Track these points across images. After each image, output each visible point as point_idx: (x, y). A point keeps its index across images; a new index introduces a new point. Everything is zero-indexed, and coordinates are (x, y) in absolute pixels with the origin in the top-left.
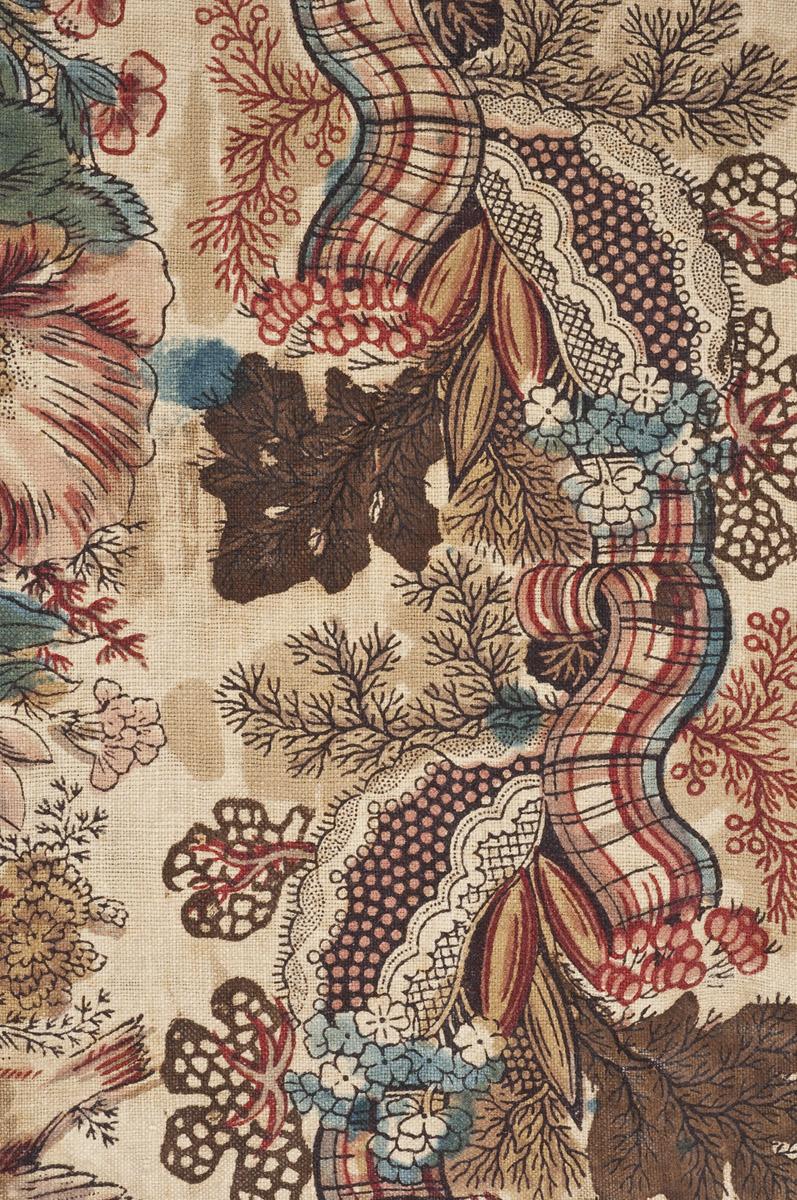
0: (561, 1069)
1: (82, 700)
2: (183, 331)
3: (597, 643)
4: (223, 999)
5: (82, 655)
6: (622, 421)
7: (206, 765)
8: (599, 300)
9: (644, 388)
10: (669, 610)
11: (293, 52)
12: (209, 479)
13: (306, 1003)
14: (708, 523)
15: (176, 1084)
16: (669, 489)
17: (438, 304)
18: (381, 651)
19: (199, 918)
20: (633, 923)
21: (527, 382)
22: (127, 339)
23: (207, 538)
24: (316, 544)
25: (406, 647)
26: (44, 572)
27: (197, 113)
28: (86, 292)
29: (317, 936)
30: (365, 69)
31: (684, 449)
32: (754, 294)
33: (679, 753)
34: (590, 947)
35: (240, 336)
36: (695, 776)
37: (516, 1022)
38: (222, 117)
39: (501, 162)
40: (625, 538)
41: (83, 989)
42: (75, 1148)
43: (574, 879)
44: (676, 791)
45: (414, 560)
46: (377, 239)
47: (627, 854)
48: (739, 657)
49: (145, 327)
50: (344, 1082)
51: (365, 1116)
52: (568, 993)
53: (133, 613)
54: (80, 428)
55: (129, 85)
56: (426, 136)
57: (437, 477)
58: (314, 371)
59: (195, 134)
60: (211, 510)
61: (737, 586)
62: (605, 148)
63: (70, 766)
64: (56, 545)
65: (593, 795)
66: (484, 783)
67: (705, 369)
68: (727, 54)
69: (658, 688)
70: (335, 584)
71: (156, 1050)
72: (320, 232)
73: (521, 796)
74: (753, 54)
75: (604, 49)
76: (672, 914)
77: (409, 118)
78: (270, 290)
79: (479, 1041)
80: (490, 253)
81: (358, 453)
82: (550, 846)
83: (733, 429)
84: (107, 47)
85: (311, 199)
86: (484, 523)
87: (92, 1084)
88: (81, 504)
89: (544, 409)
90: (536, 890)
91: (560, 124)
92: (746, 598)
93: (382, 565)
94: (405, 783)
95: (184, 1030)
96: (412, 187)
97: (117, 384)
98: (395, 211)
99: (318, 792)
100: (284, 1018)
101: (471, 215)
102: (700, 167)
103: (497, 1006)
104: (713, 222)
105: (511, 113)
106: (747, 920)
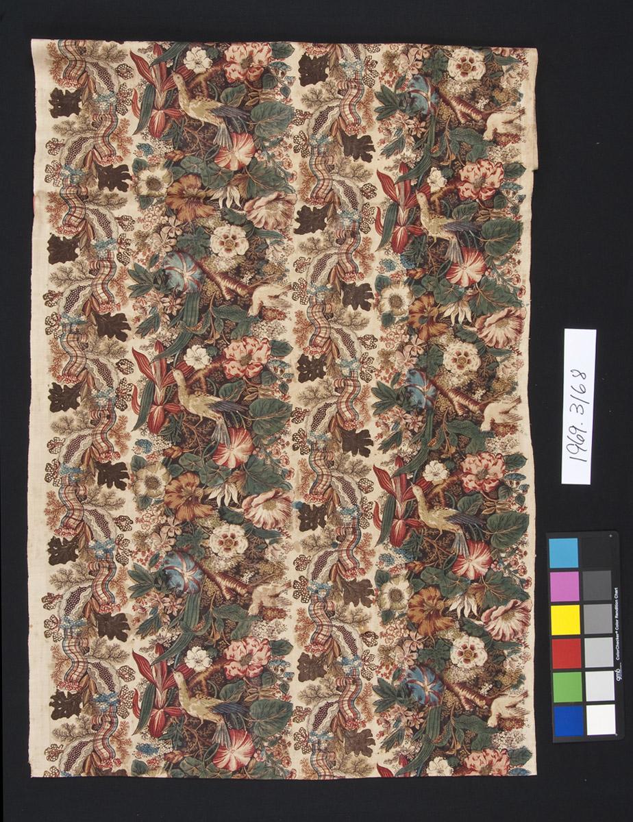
0: (340, 587)
1: (284, 543)
2: (296, 500)
3: (345, 536)
4: (300, 578)
5: (284, 538)
6: (348, 510)
7: (299, 551)
8: (345, 496)
9: (351, 506)
10: (354, 532)
11: (309, 467)
12: (299, 517)
13: (310, 579)
14: (359, 522)
15: (295, 588)
16: (354, 518)
17: (326, 496)
18: (319, 537)
19: (298, 569)
20: (349, 570)
21: (337, 506)
22: (289, 501)
23: (299, 524)
24: (312, 525)
25: (322, 537)
26: (280, 528)
27: (298, 474)
28: (285, 496)
29: (311, 571)
30: (318, 469)
31: (356, 513)
32: (364, 495)
33: (355, 550)
34: (344, 573)
35: (303, 501)
36: (356, 552)
37: (335, 581)
38: (301, 475)
39: (334, 479)
40: (348, 524)
41: (284, 577)
42: (283, 595)
43: (342, 564)
44: (354, 554)
45: (323, 527)
46: (319, 489)
47: (348, 561)
48: (362, 538)
49: (292, 500)
50: (314, 588)
51: (317, 592)
52: (341, 578)
53: (290, 533)
54: (284, 512)
55: (290, 472)
56: (325, 477)
57: (326, 517)
58: (311, 505)
59: (298, 477)
60: (299, 521)
61: (362, 529)
62: (347, 478)
63: (283, 551)
64: (281, 525)
65: (344, 555)
66: (331, 553)
67: (358, 504)
68: (361, 466)
69: (352, 542)
70: (314, 530)
71: (292, 584)
72: (312, 488)
73: (335, 555)
74: (364, 466)
75: (346, 466)
76: (354, 569)
77: (323, 475)
78: (306, 495)
79: (330, 583)
80: (333, 490)
81: (317, 514)
82: (339, 561)
83: (362, 511)
84: (287, 467)
85: (311, 484)
86: (331, 522)
87: (285, 587)
88: (284, 521)
89: (339, 509)
90: (337, 566)
91: (341, 475)
92: (363, 531)
93: (319, 527)
94: (321, 553)
95: (295, 582)
96: (323, 483)
97: (288, 506)
98: (321, 486)
99: (311, 554)
100: (307, 580)
101: (330, 486)
102: (358, 480)
103: (332, 579)
104: (359, 486)
105: (335, 474)
106: (362, 569)
